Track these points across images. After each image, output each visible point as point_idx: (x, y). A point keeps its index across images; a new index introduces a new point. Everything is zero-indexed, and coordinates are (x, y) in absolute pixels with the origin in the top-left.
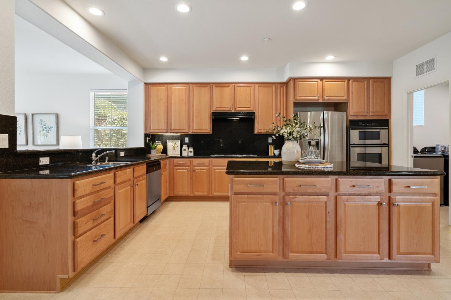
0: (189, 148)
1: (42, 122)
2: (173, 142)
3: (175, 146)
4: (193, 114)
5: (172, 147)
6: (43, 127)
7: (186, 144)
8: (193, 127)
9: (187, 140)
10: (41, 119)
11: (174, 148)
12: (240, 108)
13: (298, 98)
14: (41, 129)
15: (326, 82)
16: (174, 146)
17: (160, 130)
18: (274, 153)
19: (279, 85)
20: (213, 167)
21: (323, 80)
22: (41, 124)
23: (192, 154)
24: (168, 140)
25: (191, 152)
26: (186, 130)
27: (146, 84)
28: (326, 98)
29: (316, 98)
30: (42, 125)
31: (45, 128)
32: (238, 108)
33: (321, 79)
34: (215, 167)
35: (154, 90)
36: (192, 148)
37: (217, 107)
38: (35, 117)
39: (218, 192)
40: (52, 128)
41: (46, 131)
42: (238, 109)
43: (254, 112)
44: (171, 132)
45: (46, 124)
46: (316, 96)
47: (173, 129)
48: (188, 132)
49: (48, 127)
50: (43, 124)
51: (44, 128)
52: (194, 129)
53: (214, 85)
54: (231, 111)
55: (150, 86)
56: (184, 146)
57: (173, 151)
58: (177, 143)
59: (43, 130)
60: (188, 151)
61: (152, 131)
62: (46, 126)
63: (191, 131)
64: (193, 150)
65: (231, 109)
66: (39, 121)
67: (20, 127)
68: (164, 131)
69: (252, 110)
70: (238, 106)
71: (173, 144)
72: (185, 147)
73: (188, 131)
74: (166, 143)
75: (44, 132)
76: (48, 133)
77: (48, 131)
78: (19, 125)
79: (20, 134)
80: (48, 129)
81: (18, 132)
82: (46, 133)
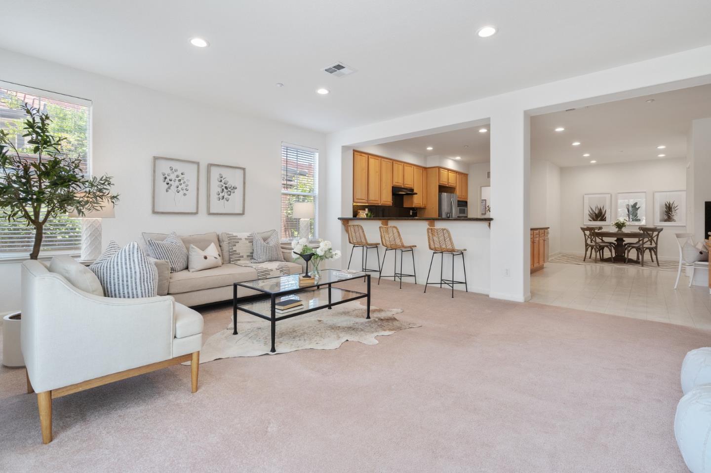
1: (222, 179)
6: (222, 186)
8: (382, 199)
10: (220, 174)
13: (441, 182)
14: (220, 190)
17: (362, 200)
19: (424, 169)
21: (449, 171)
22: (221, 181)
28: (449, 184)
29: (446, 184)
30: (222, 183)
31: (226, 188)
37: (395, 182)
38: (213, 169)
40: (236, 188)
41: (227, 192)
45: (228, 182)
46: (446, 182)
47: (371, 200)
49: (230, 187)
50: (223, 181)
51: (223, 188)
53: (394, 162)
59: (223, 190)
62: (227, 185)
63: (381, 203)
65: (402, 185)
66: (218, 176)
67: (186, 183)
68: (365, 201)
69: (413, 187)
70: (406, 183)
75: (223, 194)
76: (229, 197)
77: (229, 193)
78: (185, 180)
79: (185, 194)
80: (230, 190)
81: (181, 191)
82: (226, 196)
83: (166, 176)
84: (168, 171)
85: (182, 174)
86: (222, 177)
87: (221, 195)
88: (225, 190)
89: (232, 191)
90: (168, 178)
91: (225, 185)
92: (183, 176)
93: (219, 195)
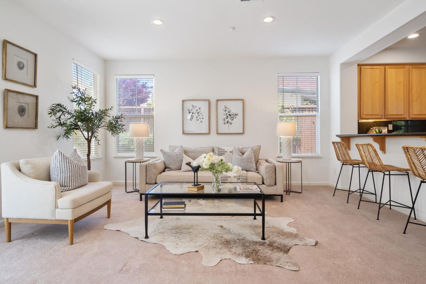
1: (226, 109)
6: (227, 114)
10: (225, 106)
14: (225, 117)
22: (226, 111)
27: (359, 65)
30: (226, 112)
31: (230, 115)
35: (367, 71)
38: (220, 103)
40: (237, 115)
41: (230, 118)
45: (231, 111)
49: (232, 114)
50: (227, 110)
51: (228, 115)
52: (414, 114)
55: (363, 67)
59: (227, 117)
62: (230, 113)
66: (224, 108)
67: (202, 114)
68: (380, 117)
75: (228, 120)
76: (232, 121)
77: (232, 118)
78: (201, 112)
79: (201, 122)
80: (232, 116)
81: (199, 119)
82: (230, 121)
83: (190, 111)
84: (191, 108)
85: (199, 109)
86: (226, 108)
87: (226, 120)
88: (229, 117)
89: (234, 117)
90: (191, 112)
91: (229, 113)
92: (200, 110)
93: (225, 120)
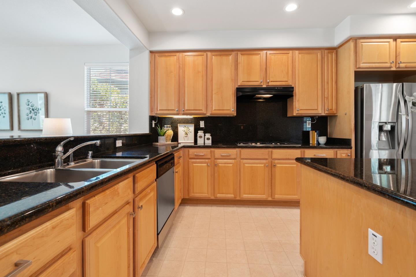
0: (206, 134)
1: (29, 103)
2: (185, 126)
3: (188, 131)
4: (212, 91)
5: (184, 132)
6: (30, 108)
7: (201, 129)
8: (212, 107)
9: (202, 124)
10: (28, 99)
11: (186, 134)
12: (274, 81)
13: (362, 65)
14: (28, 112)
15: (401, 42)
16: (186, 131)
17: (169, 111)
18: (318, 141)
19: (326, 51)
20: (242, 161)
21: (398, 40)
22: (28, 105)
23: (209, 143)
24: (178, 124)
25: (208, 139)
26: (204, 111)
27: (151, 52)
28: (402, 65)
29: (388, 65)
30: (29, 106)
31: (33, 110)
32: (272, 81)
33: (395, 38)
34: (245, 161)
35: (162, 60)
36: (210, 134)
37: (243, 81)
38: (21, 96)
39: (249, 194)
40: (41, 110)
41: (34, 113)
42: (271, 84)
43: (293, 87)
44: (184, 114)
45: (34, 105)
46: (387, 63)
47: (187, 110)
48: (205, 114)
49: (36, 109)
50: (30, 105)
51: (31, 110)
52: (214, 109)
53: (239, 53)
54: (262, 86)
55: (157, 55)
56: (199, 131)
57: (185, 138)
58: (190, 128)
59: (31, 111)
60: (204, 139)
61: (159, 112)
62: (33, 108)
63: (210, 113)
64: (210, 137)
65: (262, 84)
66: (26, 101)
67: (4, 109)
68: (175, 112)
69: (290, 84)
70: (272, 79)
71: (185, 129)
72: (200, 133)
73: (205, 112)
74: (177, 128)
76: (36, 117)
77: (36, 113)
78: (3, 106)
79: (4, 117)
80: (36, 111)
81: (2, 114)
82: (34, 116)
86: (29, 102)
87: (30, 115)
88: (32, 111)
89: (37, 112)
91: (32, 108)
92: (2, 104)
93: (28, 115)
